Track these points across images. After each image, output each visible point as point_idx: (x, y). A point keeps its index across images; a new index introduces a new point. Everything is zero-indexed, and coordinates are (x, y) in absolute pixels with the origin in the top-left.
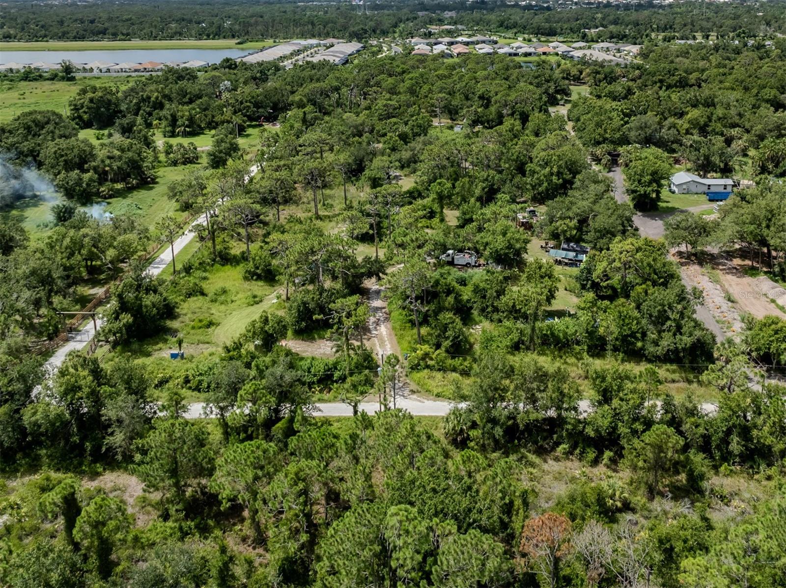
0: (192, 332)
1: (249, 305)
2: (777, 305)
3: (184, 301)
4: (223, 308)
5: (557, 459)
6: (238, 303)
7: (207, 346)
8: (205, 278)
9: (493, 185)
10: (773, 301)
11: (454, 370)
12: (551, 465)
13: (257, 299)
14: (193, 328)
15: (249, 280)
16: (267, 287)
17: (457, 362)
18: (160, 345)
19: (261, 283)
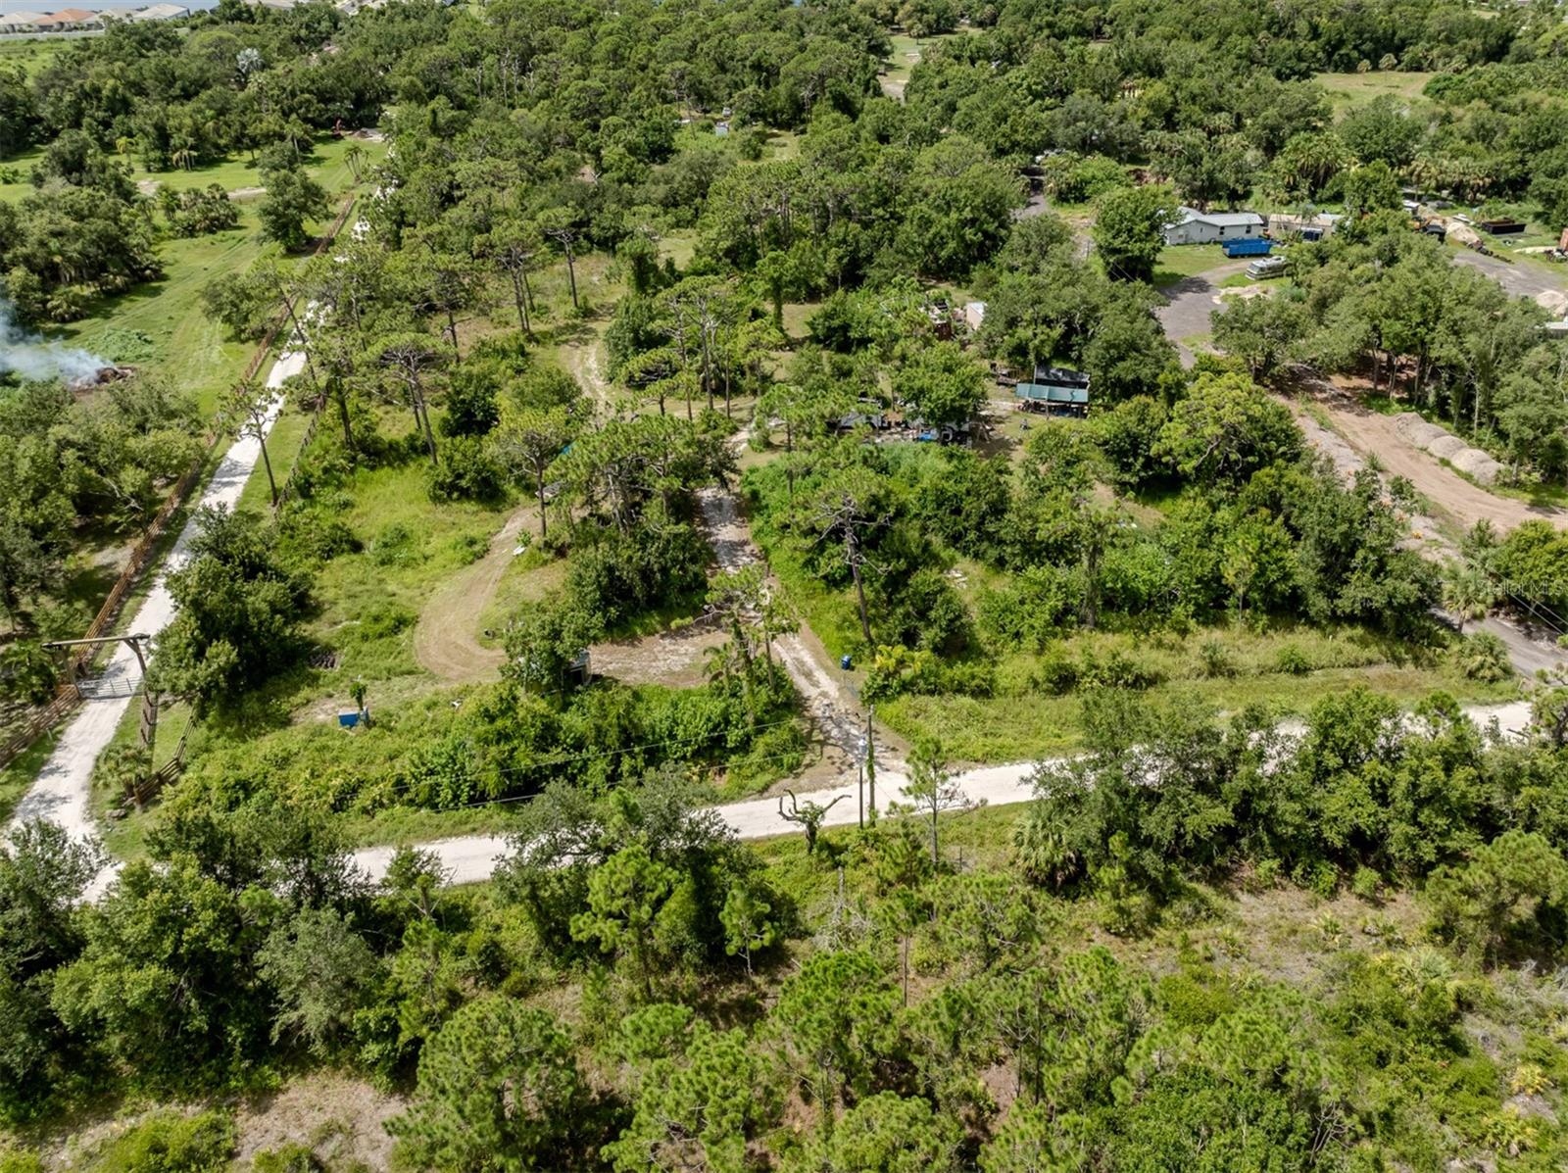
0: (365, 647)
1: (466, 562)
3: (321, 568)
4: (409, 575)
5: (1257, 889)
6: (439, 560)
7: (410, 679)
11: (960, 689)
13: (477, 548)
14: (365, 638)
15: (444, 502)
16: (487, 515)
17: (960, 671)
18: (305, 692)
19: (470, 506)
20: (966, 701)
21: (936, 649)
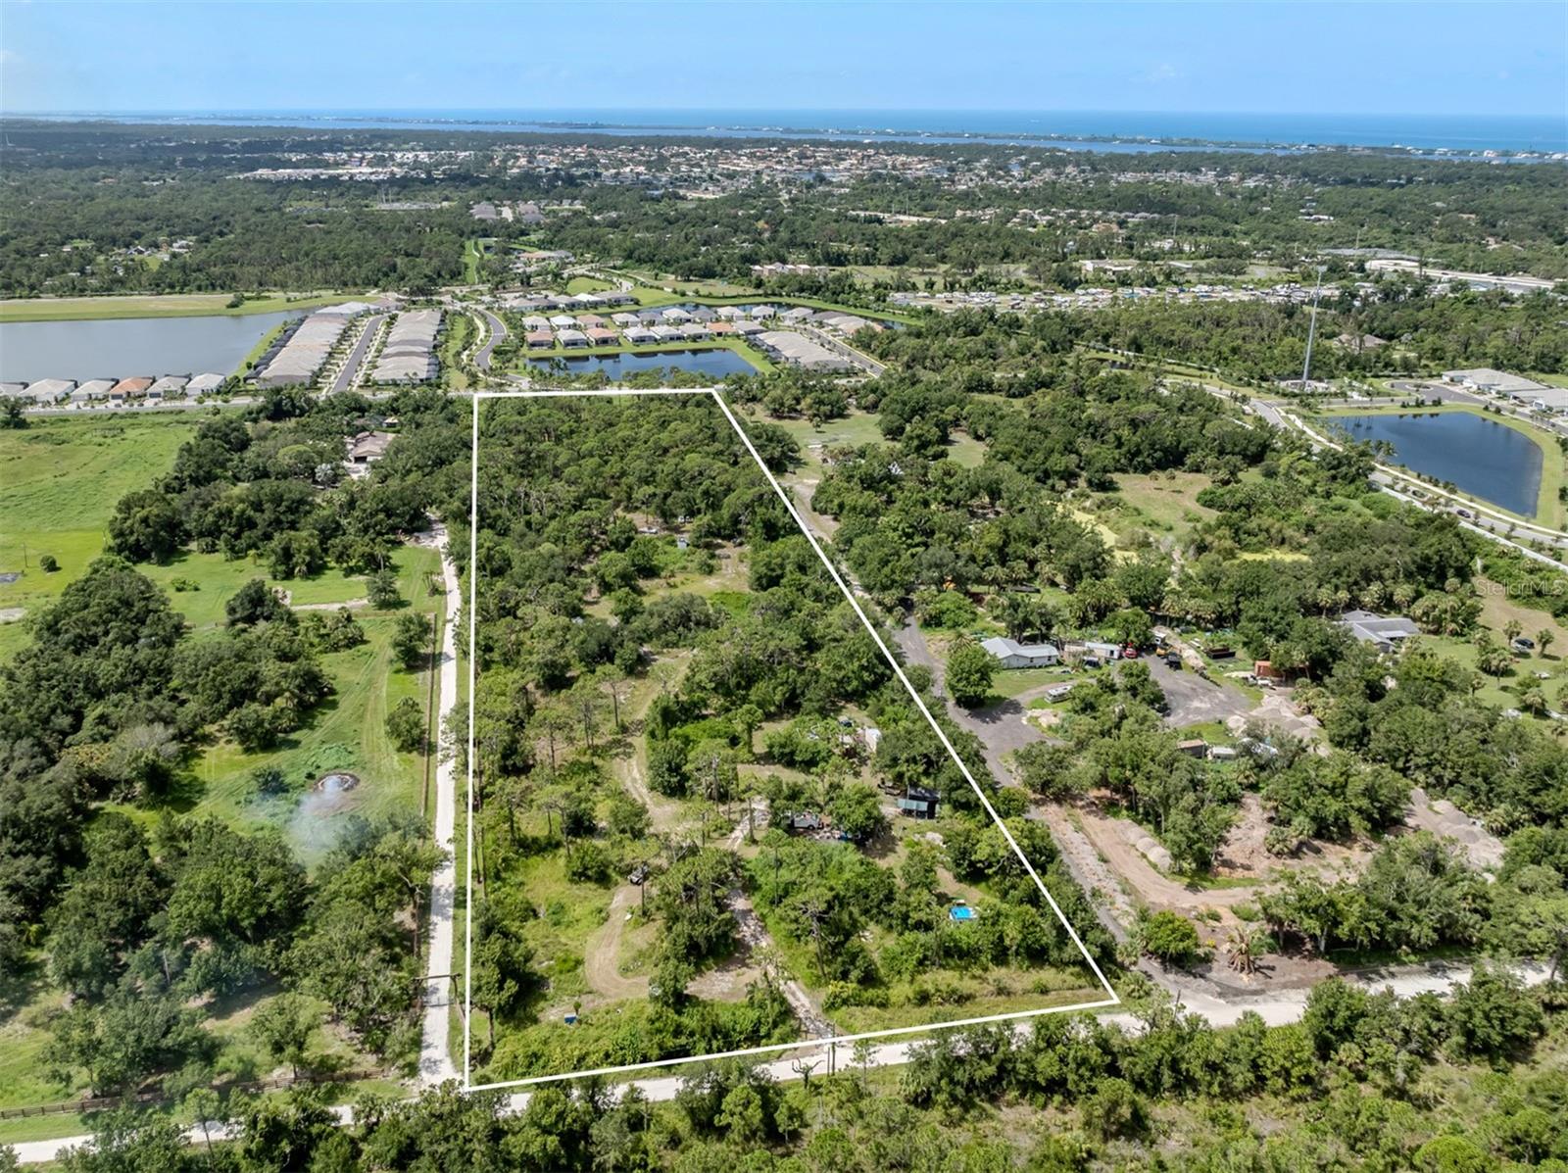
0: (562, 977)
1: (600, 924)
2: (1149, 862)
3: (522, 927)
4: (570, 932)
5: (1010, 1105)
6: (584, 922)
7: (591, 996)
8: (522, 884)
9: (794, 689)
10: (1144, 856)
11: (871, 1003)
12: (1006, 1114)
13: (603, 915)
14: (561, 972)
15: (577, 883)
16: (602, 891)
17: (871, 993)
18: (542, 1004)
19: (592, 885)
20: (874, 1009)
21: (860, 982)
